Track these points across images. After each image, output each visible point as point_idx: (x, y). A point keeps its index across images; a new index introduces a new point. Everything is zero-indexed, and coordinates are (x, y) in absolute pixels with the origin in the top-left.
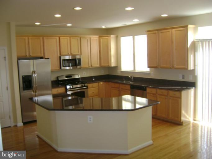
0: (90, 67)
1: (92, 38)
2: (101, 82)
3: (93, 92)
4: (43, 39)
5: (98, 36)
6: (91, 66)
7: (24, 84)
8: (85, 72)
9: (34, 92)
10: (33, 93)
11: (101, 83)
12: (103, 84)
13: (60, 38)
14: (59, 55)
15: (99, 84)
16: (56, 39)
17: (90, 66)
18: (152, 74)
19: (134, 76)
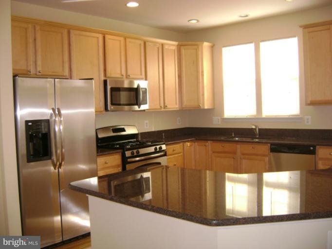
0: (163, 110)
1: (166, 47)
2: (188, 141)
3: (175, 165)
4: (69, 33)
5: (176, 43)
6: (165, 107)
7: (31, 144)
8: (146, 121)
9: (55, 166)
10: (52, 168)
11: (189, 144)
12: (191, 146)
13: (104, 38)
14: (103, 78)
15: (184, 145)
16: (98, 38)
17: (162, 105)
18: (308, 119)
19: (260, 127)
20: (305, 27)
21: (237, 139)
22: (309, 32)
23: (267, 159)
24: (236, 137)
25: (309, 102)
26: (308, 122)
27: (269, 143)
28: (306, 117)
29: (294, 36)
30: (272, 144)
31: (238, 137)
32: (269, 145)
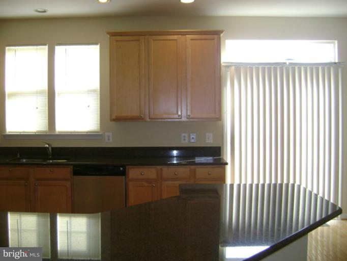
18: (109, 136)
19: (52, 146)
20: (113, 34)
21: (24, 160)
22: (117, 41)
23: (68, 184)
24: (23, 158)
25: (114, 118)
26: (109, 139)
27: (72, 164)
28: (107, 134)
29: (96, 44)
30: (75, 166)
31: (25, 158)
32: (72, 167)
